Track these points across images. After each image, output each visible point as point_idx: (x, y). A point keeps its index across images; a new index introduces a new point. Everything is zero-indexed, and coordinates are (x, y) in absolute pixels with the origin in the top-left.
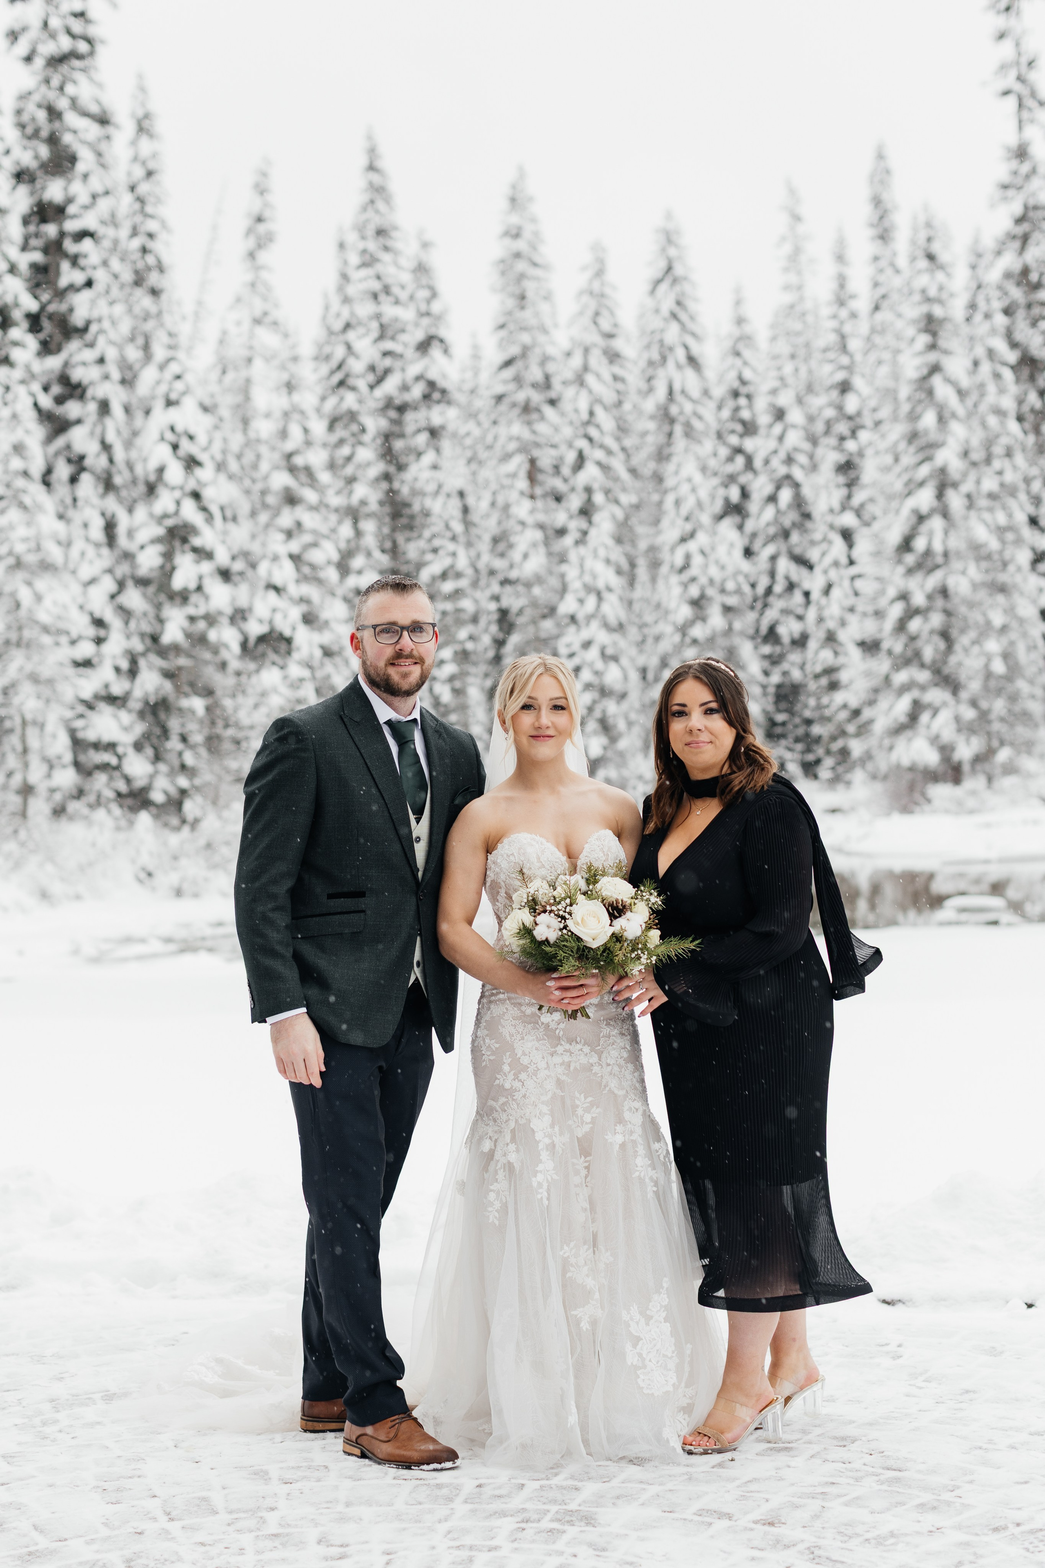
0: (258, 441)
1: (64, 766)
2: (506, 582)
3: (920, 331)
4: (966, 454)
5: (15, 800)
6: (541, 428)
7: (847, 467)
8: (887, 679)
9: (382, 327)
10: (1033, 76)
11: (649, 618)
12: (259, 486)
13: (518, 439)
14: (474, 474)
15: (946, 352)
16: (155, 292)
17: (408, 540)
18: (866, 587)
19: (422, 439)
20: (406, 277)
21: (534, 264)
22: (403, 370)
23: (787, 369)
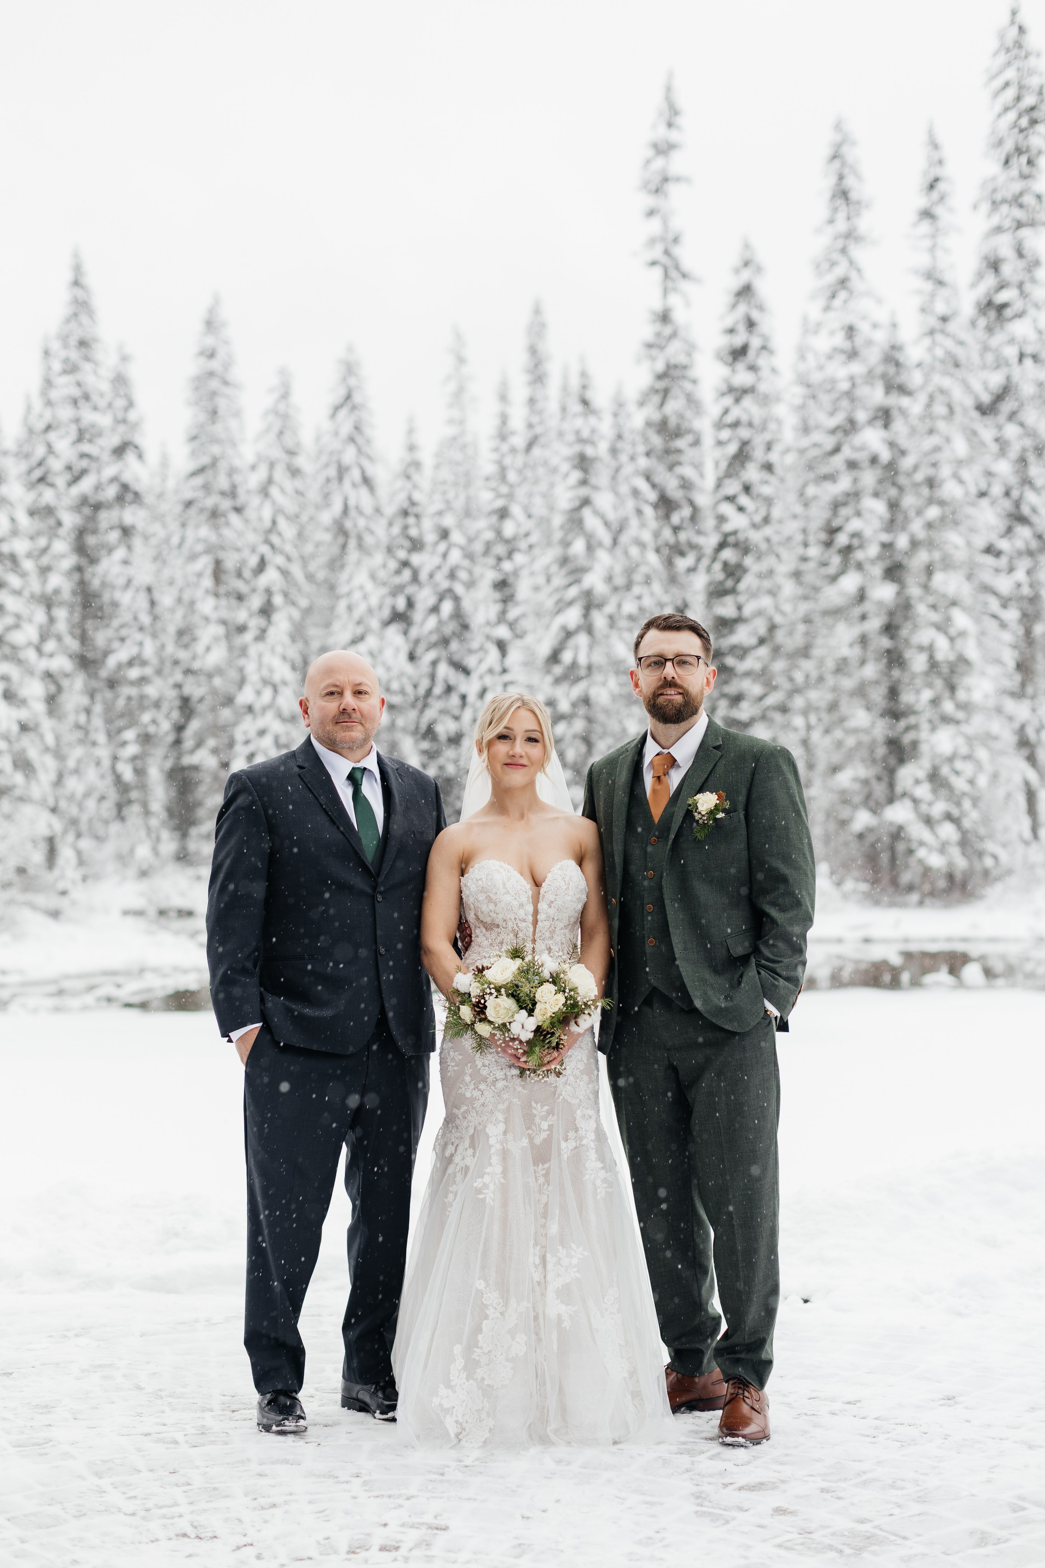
2: (188, 672)
3: (575, 467)
4: (609, 579)
7: (502, 585)
9: (81, 431)
10: (677, 251)
13: (205, 541)
14: (159, 572)
15: (596, 488)
17: (96, 629)
19: (114, 536)
20: (105, 386)
21: (226, 383)
22: (99, 471)
23: (451, 495)
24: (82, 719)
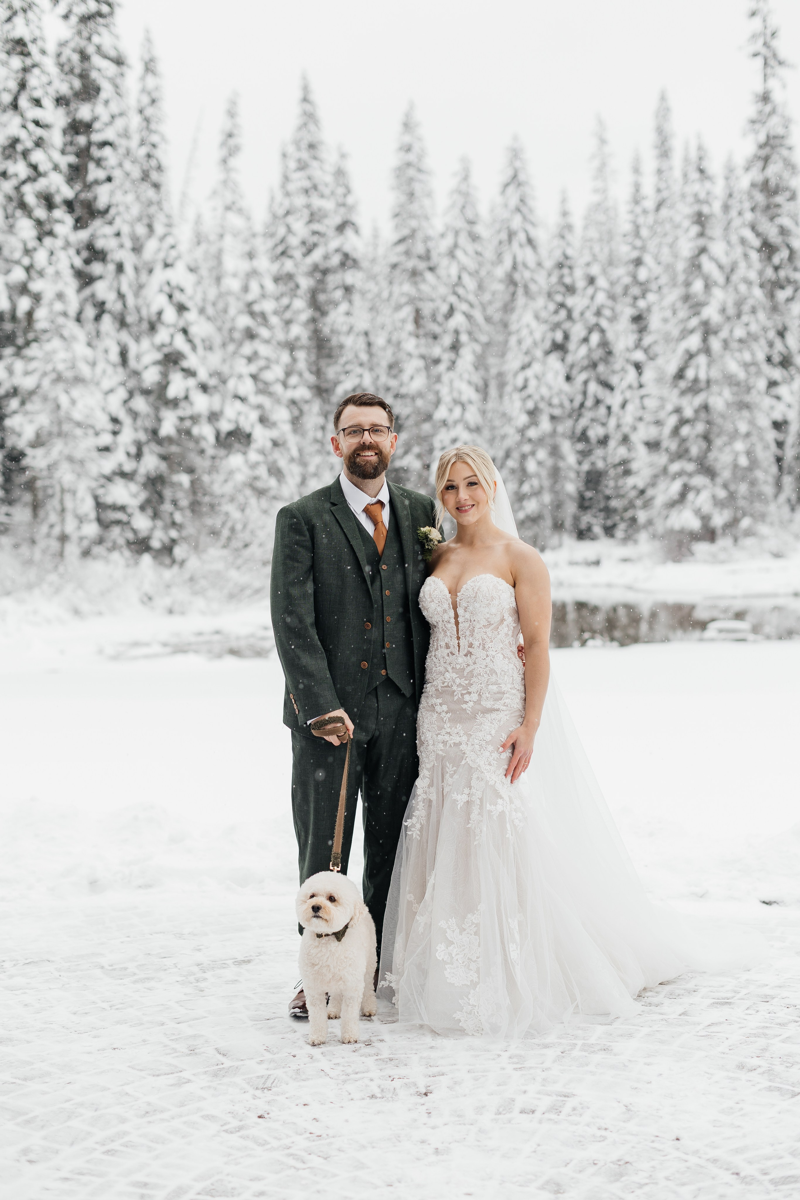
0: (229, 293)
1: (90, 521)
2: (397, 396)
3: (694, 223)
4: (723, 310)
5: (55, 545)
6: (424, 287)
7: (638, 319)
8: (665, 470)
9: (312, 214)
10: (776, 43)
11: (497, 423)
12: (228, 325)
13: (407, 295)
14: (373, 320)
15: (711, 239)
16: (156, 186)
17: (328, 365)
18: (651, 403)
19: (338, 294)
20: (329, 179)
21: (420, 170)
22: (326, 244)
23: (597, 249)
24: (319, 435)
